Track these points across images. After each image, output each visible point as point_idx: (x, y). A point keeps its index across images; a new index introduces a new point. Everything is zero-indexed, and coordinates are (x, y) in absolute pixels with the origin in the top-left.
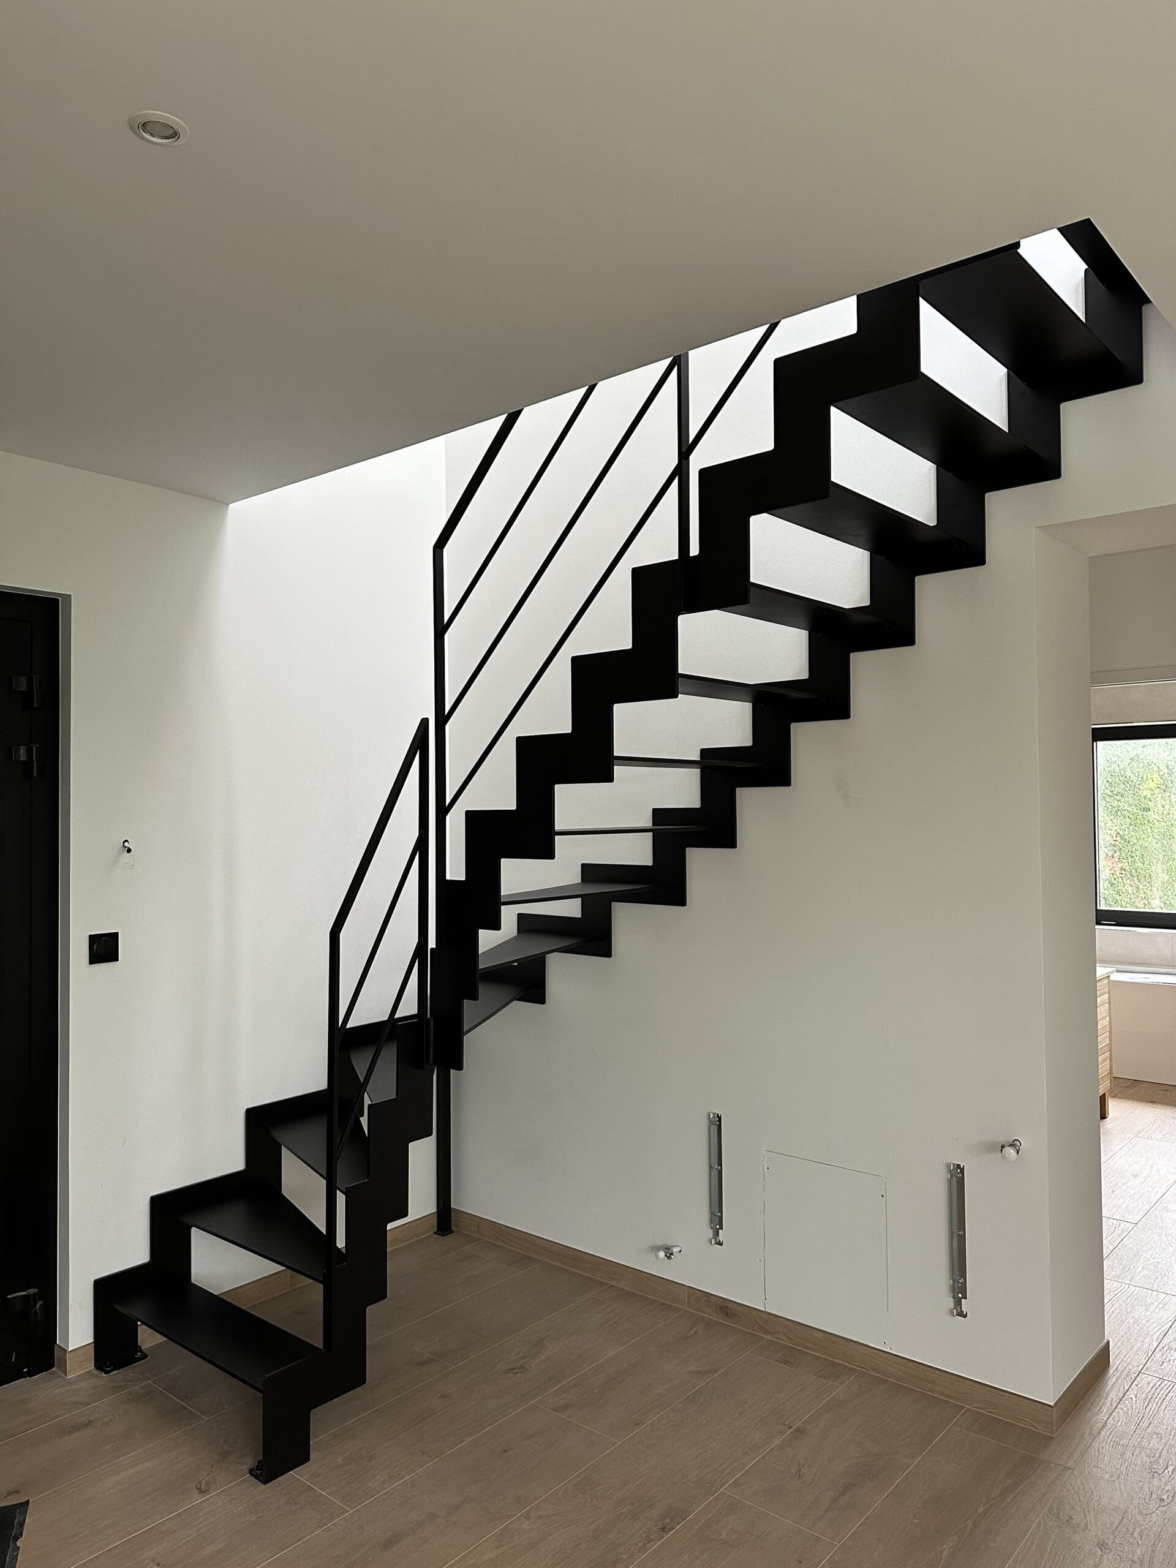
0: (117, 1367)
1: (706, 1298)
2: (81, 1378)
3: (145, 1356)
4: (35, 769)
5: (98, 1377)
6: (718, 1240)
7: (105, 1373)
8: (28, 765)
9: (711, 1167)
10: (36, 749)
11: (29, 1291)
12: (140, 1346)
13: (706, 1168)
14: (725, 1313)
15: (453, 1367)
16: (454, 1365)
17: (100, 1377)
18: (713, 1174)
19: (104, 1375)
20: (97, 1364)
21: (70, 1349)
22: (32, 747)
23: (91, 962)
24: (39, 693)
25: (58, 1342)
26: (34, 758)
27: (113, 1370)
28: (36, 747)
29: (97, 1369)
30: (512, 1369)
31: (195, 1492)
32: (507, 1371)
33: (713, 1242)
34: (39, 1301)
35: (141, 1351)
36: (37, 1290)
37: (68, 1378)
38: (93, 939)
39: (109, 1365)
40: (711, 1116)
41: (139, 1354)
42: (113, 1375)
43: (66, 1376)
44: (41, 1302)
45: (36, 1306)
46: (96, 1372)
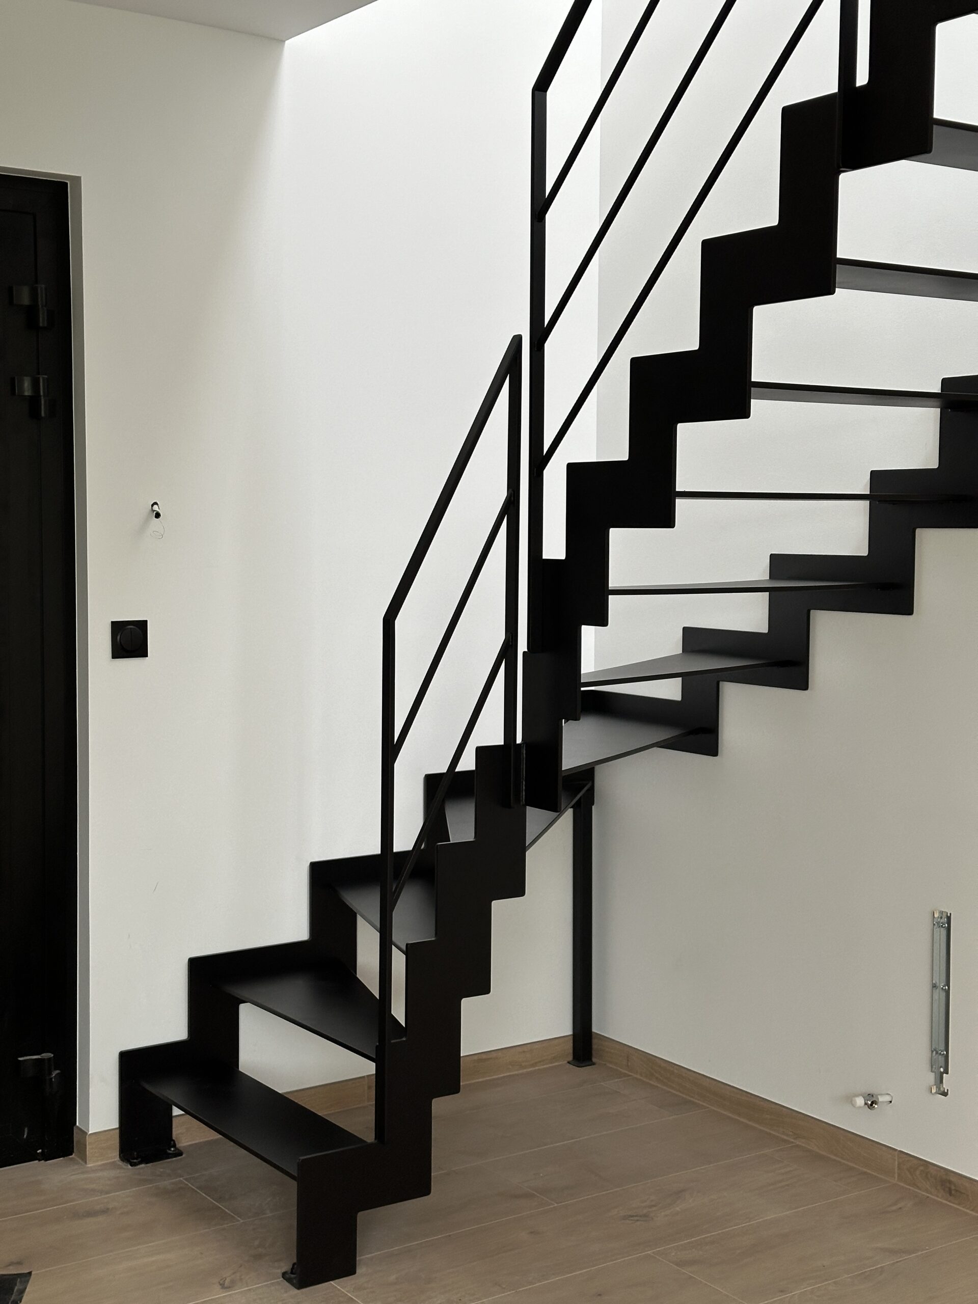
0: (146, 1160)
1: (922, 1168)
2: (103, 1167)
3: (179, 1153)
4: (43, 407)
5: (122, 1168)
6: (942, 1089)
7: (131, 1165)
8: (34, 400)
9: (934, 986)
10: (43, 381)
11: (43, 1055)
12: (174, 1141)
13: (927, 987)
14: (947, 1189)
15: (556, 1205)
16: (557, 1203)
17: (124, 1169)
18: (936, 997)
19: (129, 1167)
20: (122, 1155)
21: (90, 1133)
22: (39, 378)
23: (115, 656)
24: (45, 308)
25: (77, 1124)
26: (42, 393)
27: (140, 1163)
28: (43, 378)
29: (121, 1160)
30: (633, 1216)
31: (217, 1287)
32: (625, 1218)
33: (934, 1091)
34: (55, 1069)
35: (174, 1146)
36: (52, 1055)
37: (89, 1165)
38: (117, 627)
39: (135, 1156)
40: (936, 916)
41: (172, 1149)
42: (139, 1168)
43: (86, 1162)
44: (58, 1072)
45: (50, 1074)
46: (121, 1163)
